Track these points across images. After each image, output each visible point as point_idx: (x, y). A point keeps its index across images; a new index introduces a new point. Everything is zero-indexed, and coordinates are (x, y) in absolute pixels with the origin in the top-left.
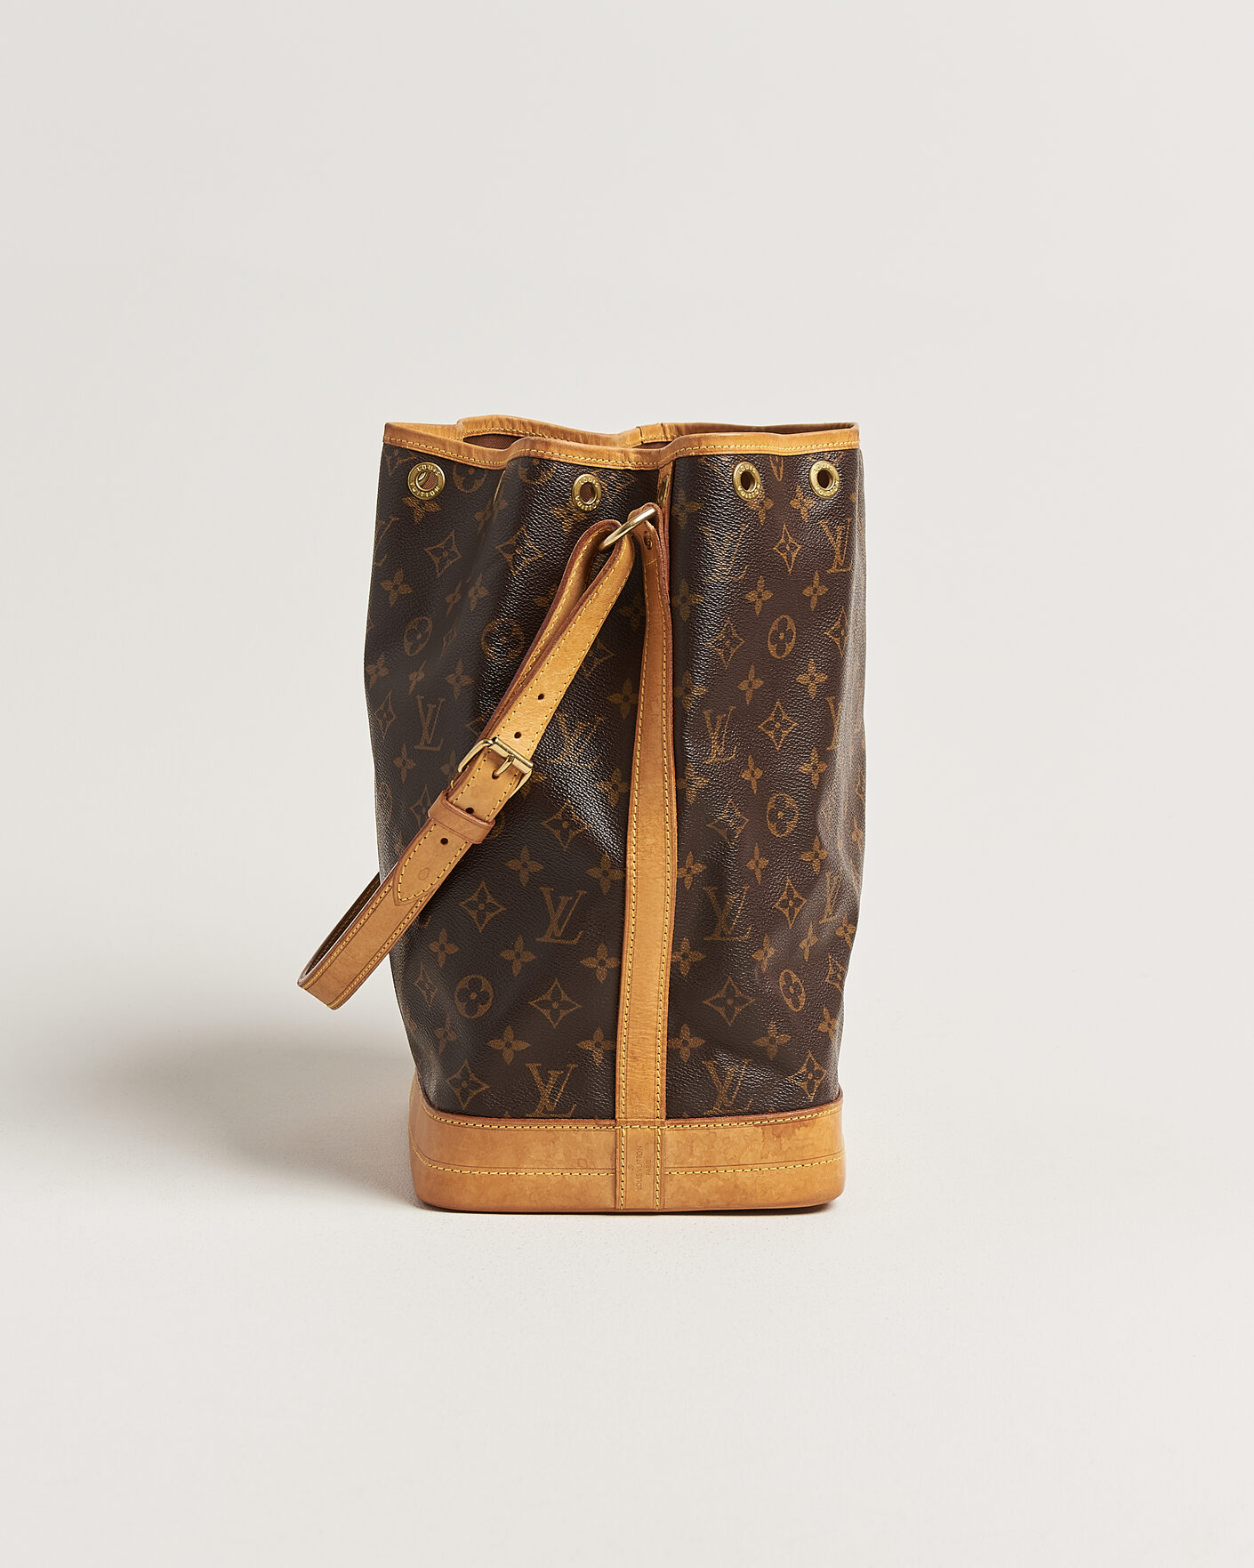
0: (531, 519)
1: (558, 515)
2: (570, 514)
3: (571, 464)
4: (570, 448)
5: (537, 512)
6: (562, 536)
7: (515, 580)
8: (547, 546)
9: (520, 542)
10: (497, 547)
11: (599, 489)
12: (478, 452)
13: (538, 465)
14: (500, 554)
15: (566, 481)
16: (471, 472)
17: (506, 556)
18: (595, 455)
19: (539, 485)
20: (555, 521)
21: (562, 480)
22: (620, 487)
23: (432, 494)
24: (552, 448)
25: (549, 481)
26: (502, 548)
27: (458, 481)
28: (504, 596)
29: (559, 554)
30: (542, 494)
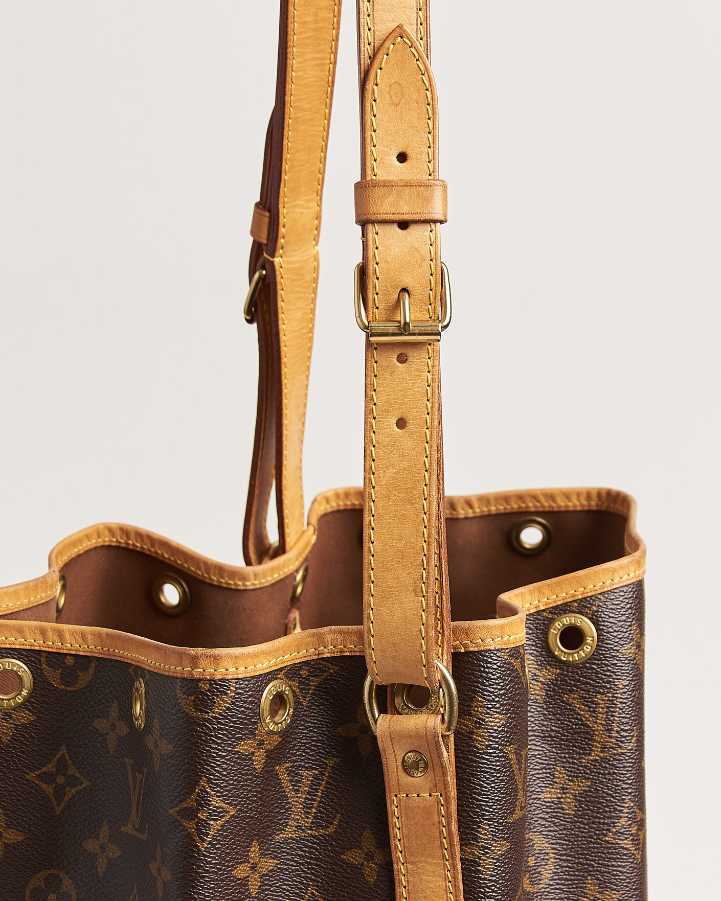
0: (213, 767)
1: (246, 750)
2: (261, 743)
3: (253, 677)
4: (249, 655)
5: (220, 756)
6: (254, 776)
7: (205, 856)
8: (238, 796)
9: (202, 801)
10: (171, 811)
11: (291, 696)
12: (73, 633)
13: (208, 690)
14: (176, 820)
15: (251, 703)
16: (70, 661)
17: (186, 823)
18: (281, 652)
19: (215, 718)
20: (245, 759)
21: (245, 702)
22: (314, 682)
23: (20, 700)
24: (225, 663)
25: (228, 708)
26: (178, 813)
27: (54, 677)
28: (192, 881)
29: (254, 801)
30: (221, 729)
